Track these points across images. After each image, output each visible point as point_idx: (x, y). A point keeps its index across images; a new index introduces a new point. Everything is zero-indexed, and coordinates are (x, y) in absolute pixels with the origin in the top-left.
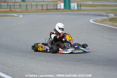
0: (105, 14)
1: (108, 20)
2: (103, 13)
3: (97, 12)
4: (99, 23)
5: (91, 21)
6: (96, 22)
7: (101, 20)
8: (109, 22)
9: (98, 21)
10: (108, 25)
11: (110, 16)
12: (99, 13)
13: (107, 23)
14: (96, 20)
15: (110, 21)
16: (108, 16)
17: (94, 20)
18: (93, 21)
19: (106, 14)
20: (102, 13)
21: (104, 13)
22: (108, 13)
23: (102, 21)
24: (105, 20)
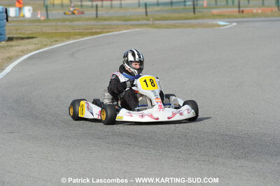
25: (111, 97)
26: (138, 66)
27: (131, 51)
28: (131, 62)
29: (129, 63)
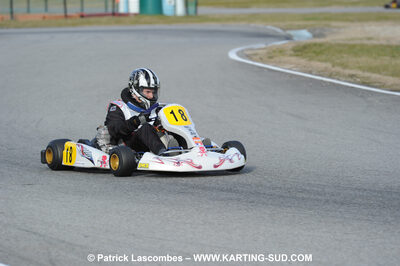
0: (279, 30)
1: (292, 52)
2: (273, 28)
3: (252, 25)
4: (261, 60)
5: (233, 55)
6: (249, 57)
7: (265, 51)
8: (294, 59)
9: (256, 54)
10: (290, 69)
11: (295, 39)
12: (259, 26)
13: (285, 63)
14: (248, 53)
15: (297, 56)
16: (288, 38)
17: (242, 51)
18: (238, 54)
19: (284, 30)
20: (270, 28)
21: (275, 26)
22: (291, 29)
23: (268, 53)
24: (281, 51)
25: (109, 136)
26: (151, 95)
27: (144, 71)
28: (143, 87)
29: (139, 89)
